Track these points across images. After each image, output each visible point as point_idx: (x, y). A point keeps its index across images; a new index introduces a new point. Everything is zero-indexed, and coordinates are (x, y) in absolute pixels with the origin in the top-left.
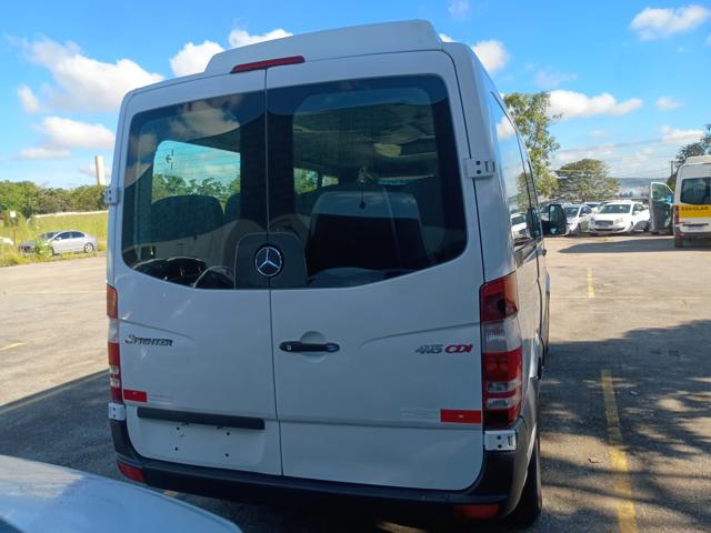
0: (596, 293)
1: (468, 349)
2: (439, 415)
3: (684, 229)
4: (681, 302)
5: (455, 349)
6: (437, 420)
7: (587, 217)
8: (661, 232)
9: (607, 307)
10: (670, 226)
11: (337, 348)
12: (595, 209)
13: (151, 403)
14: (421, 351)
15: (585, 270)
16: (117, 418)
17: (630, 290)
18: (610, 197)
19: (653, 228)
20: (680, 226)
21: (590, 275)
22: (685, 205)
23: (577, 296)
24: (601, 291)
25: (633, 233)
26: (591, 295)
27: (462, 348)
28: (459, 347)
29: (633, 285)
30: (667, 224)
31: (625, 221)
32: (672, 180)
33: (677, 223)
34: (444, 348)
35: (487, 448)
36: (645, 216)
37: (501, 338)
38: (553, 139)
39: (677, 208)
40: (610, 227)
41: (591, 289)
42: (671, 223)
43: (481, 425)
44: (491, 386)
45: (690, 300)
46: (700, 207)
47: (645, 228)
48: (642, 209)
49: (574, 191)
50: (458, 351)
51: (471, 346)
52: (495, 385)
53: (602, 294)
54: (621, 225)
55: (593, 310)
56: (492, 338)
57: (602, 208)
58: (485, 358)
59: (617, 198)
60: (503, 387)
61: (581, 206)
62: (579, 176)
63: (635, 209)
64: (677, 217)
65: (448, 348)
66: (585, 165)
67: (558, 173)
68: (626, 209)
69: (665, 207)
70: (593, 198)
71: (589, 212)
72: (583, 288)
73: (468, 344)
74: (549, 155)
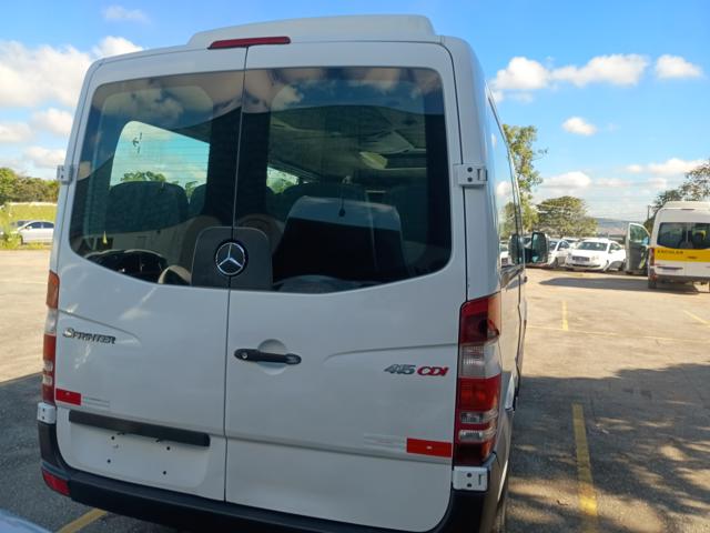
0: (570, 326)
1: (443, 372)
2: (405, 445)
3: (659, 272)
4: (654, 342)
5: (429, 371)
6: (402, 450)
7: (564, 252)
8: (635, 272)
9: (580, 341)
10: (645, 267)
11: (299, 360)
12: (572, 245)
13: (86, 406)
14: (391, 370)
15: (560, 302)
16: (46, 421)
17: (604, 326)
18: (588, 235)
19: (628, 267)
20: (655, 267)
21: (564, 308)
22: (661, 247)
23: (551, 327)
24: (575, 324)
25: (608, 271)
26: (565, 327)
27: (437, 371)
28: (433, 369)
29: (606, 321)
30: (641, 266)
31: (601, 259)
32: (649, 223)
33: (652, 264)
34: (416, 369)
35: (455, 487)
36: (621, 255)
37: (479, 363)
38: (536, 173)
39: (653, 250)
40: (586, 263)
41: (565, 321)
42: (646, 265)
43: (450, 459)
44: (465, 416)
45: (664, 340)
46: (675, 250)
47: (621, 268)
48: (618, 249)
49: (554, 226)
50: (431, 374)
51: (446, 369)
52: (469, 415)
53: (577, 328)
54: (596, 262)
55: (566, 343)
56: (470, 362)
57: (580, 244)
58: (460, 382)
59: (593, 236)
60: (478, 418)
61: (559, 241)
62: (560, 212)
63: (612, 248)
64: (653, 259)
65: (421, 369)
66: (565, 201)
67: (539, 207)
68: (603, 247)
69: (641, 248)
70: (571, 235)
71: (566, 247)
72: (557, 320)
73: (443, 367)
74: (532, 188)
